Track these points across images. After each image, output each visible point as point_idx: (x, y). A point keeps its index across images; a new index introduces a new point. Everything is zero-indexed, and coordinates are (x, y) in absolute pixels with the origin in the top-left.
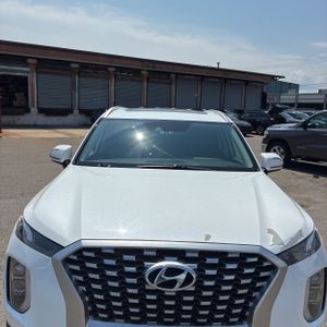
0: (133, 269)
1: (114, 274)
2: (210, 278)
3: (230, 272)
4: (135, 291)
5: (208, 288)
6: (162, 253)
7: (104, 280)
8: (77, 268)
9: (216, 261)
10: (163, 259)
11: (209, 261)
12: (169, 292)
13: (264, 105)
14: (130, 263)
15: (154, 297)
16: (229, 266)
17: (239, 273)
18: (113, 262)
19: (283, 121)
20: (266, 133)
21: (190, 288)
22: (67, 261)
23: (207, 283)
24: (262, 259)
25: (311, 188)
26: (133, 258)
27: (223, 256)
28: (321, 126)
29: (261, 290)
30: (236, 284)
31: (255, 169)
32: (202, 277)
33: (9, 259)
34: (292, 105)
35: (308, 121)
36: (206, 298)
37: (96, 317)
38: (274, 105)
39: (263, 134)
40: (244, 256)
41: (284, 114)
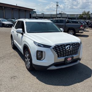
0: (64, 48)
1: (62, 49)
4: (65, 51)
7: (60, 50)
11: (73, 45)
15: (68, 52)
16: (76, 45)
18: (61, 47)
23: (74, 48)
24: (79, 44)
30: (77, 48)
33: (37, 51)
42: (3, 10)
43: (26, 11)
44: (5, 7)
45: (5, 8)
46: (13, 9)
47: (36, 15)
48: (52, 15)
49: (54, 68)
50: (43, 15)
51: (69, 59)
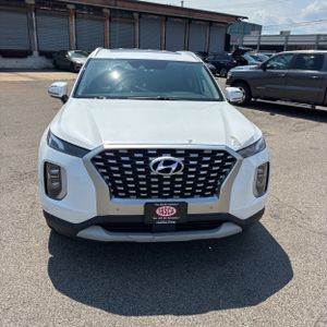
0: (142, 162)
1: (129, 166)
2: (193, 166)
3: (206, 162)
4: (144, 176)
5: (192, 173)
6: (160, 152)
7: (122, 170)
8: (102, 164)
9: (196, 155)
10: (161, 156)
11: (192, 155)
12: (167, 176)
13: (228, 47)
14: (139, 159)
15: (156, 180)
16: (205, 159)
17: (211, 163)
18: (127, 159)
19: (245, 63)
20: (229, 74)
21: (180, 173)
22: (94, 160)
23: (190, 170)
24: (226, 154)
25: (267, 124)
26: (141, 155)
27: (200, 152)
28: (278, 67)
29: (226, 174)
30: (210, 170)
31: (221, 99)
32: (188, 166)
33: (46, 163)
34: (254, 47)
35: (268, 62)
36: (190, 179)
37: (117, 196)
38: (237, 47)
39: (226, 77)
40: (215, 152)
41: (247, 56)
42: (134, 24)
43: (211, 23)
44: (140, 13)
45: (140, 17)
46: (166, 20)
47: (256, 39)
48: (322, 38)
49: (99, 234)
50: (284, 38)
51: (166, 212)
